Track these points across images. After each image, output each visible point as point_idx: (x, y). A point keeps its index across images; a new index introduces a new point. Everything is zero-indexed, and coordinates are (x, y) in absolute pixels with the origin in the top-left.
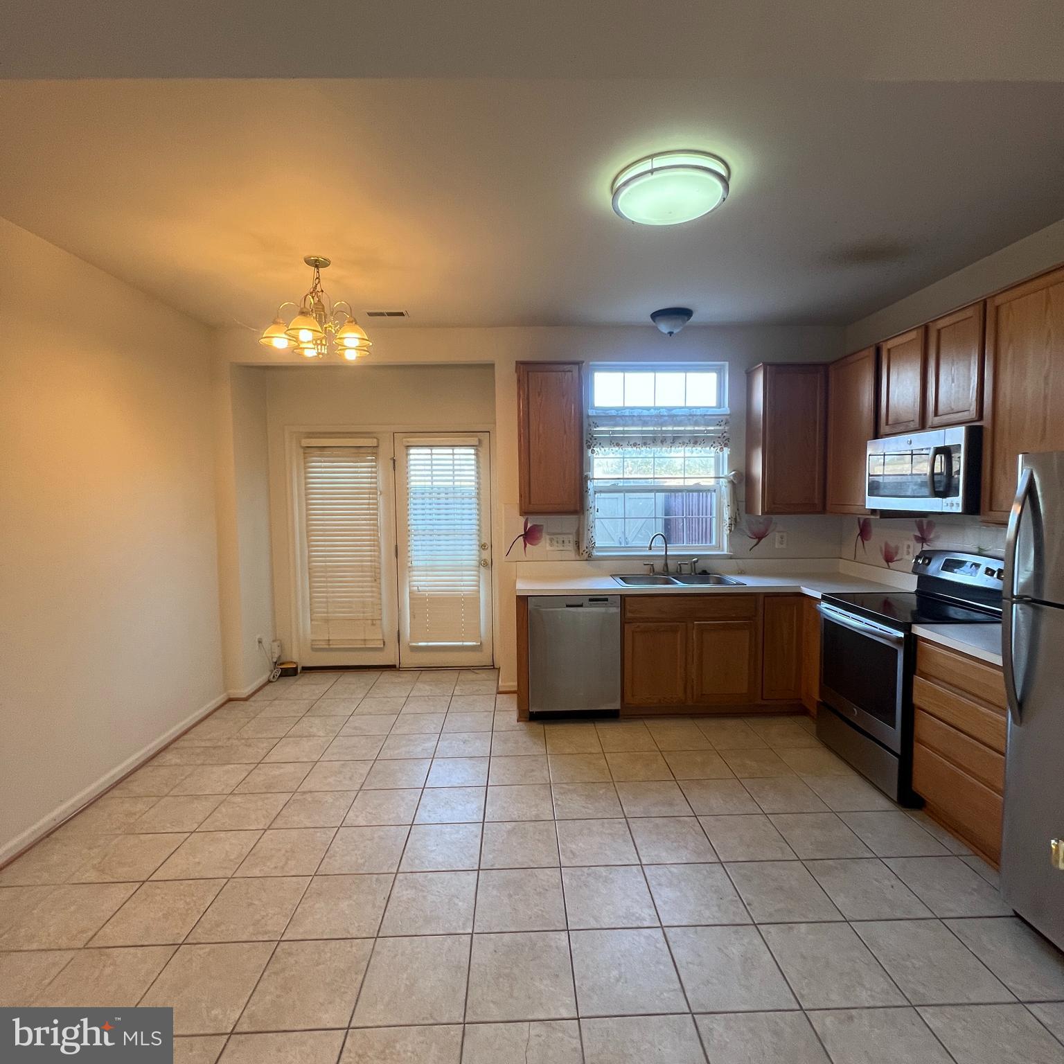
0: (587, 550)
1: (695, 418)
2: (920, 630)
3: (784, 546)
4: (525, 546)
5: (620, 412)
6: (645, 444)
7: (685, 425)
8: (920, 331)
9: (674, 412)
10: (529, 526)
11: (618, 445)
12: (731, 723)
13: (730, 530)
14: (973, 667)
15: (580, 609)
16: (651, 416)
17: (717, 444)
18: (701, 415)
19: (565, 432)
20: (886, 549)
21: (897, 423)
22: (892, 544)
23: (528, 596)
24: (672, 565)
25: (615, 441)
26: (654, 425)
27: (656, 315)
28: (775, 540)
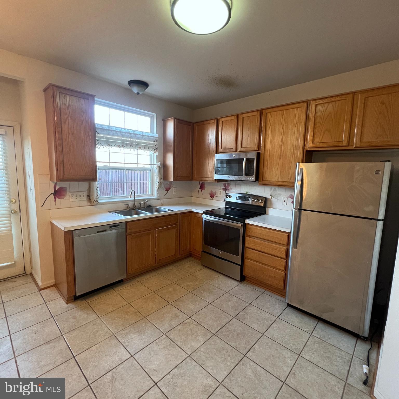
0: (96, 200)
1: (145, 137)
2: (248, 221)
3: (176, 193)
4: (55, 200)
5: (110, 128)
6: (122, 146)
7: (141, 139)
8: (236, 116)
9: (135, 132)
10: (57, 188)
11: (109, 145)
12: (170, 268)
13: (159, 188)
14: (270, 232)
15: (104, 233)
16: (126, 133)
17: (153, 150)
18: (147, 136)
19: (85, 134)
20: (211, 193)
21: (225, 149)
22: (214, 191)
23: (72, 231)
24: (137, 205)
25: (109, 143)
26: (127, 137)
27: (131, 82)
28: (173, 191)
